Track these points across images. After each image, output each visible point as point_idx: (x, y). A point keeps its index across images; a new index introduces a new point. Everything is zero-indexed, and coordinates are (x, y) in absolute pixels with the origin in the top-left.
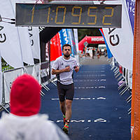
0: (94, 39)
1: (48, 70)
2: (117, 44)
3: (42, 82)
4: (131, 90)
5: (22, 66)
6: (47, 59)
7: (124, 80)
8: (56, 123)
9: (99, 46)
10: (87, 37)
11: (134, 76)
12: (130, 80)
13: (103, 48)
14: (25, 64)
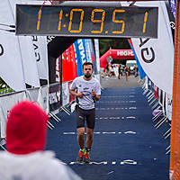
0: (121, 53)
1: (58, 94)
2: (152, 60)
3: (51, 110)
4: (170, 122)
5: (24, 88)
6: (58, 80)
7: (161, 108)
8: (69, 165)
9: (128, 62)
10: (111, 51)
11: (174, 102)
12: (169, 108)
13: (132, 65)
14: (28, 86)
